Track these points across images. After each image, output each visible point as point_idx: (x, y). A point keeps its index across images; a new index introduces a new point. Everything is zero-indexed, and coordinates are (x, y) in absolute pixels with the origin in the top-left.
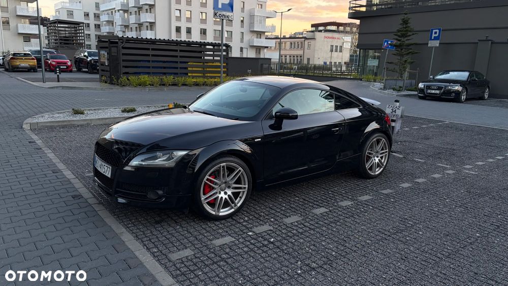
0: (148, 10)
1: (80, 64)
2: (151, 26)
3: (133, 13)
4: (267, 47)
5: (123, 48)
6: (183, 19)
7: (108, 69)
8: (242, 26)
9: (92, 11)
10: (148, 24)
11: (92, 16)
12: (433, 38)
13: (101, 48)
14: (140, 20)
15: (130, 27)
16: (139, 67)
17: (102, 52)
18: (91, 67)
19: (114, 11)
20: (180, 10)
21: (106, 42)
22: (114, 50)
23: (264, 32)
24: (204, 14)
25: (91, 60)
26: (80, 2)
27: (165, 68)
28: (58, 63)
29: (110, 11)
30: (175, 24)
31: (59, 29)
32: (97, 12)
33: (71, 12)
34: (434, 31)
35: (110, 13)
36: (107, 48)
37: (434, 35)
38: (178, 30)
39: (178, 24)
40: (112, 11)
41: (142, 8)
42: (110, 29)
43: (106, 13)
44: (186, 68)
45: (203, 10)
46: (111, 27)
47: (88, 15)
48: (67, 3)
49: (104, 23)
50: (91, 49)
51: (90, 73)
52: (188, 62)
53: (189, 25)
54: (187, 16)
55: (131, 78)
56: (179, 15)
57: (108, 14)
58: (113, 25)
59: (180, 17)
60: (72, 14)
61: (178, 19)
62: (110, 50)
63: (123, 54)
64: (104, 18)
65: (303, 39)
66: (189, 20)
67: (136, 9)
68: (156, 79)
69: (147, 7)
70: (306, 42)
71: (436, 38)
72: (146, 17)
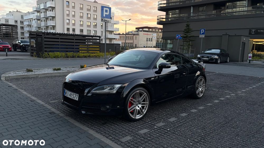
0: (52, 19)
1: (16, 47)
2: (53, 27)
3: (43, 20)
4: (115, 39)
5: (45, 38)
6: (71, 24)
7: (36, 49)
8: (102, 28)
9: (19, 20)
10: (51, 27)
11: (19, 22)
12: (201, 33)
13: (31, 38)
14: (47, 24)
15: (41, 28)
16: (53, 48)
17: (32, 40)
18: (23, 49)
19: (31, 20)
20: (69, 20)
21: (35, 35)
22: (39, 39)
23: (113, 31)
24: (82, 22)
25: (22, 45)
26: (12, 15)
27: (67, 48)
28: (4, 46)
29: (29, 20)
30: (66, 27)
31: (3, 29)
32: (22, 20)
33: (7, 20)
34: (202, 30)
35: (30, 21)
36: (35, 38)
37: (202, 32)
38: (68, 29)
39: (68, 27)
40: (30, 20)
41: (48, 18)
42: (29, 29)
43: (27, 20)
44: (78, 48)
45: (81, 19)
46: (30, 28)
47: (17, 22)
48: (5, 15)
49: (26, 26)
50: (24, 39)
51: (22, 52)
52: (79, 45)
53: (74, 27)
54: (73, 23)
55: (50, 53)
56: (68, 22)
57: (28, 21)
58: (31, 27)
59: (69, 23)
60: (8, 21)
61: (68, 24)
62: (37, 39)
63: (45, 41)
64: (26, 23)
65: (133, 35)
66: (74, 24)
67: (45, 19)
68: (64, 54)
69: (51, 18)
70: (135, 36)
71: (203, 34)
72: (50, 23)
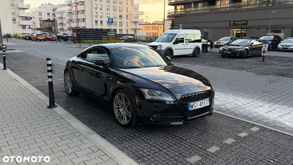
0: (82, 13)
2: (83, 20)
3: (74, 14)
4: (140, 29)
5: (82, 32)
6: (99, 17)
7: (76, 38)
8: (127, 19)
9: (51, 12)
10: (82, 19)
11: (51, 14)
14: (78, 17)
15: (73, 20)
16: (87, 38)
17: (74, 33)
18: (65, 39)
19: (63, 12)
20: (97, 13)
21: (76, 30)
22: (79, 32)
23: (138, 22)
24: (109, 14)
25: (65, 36)
26: (45, 8)
27: (95, 38)
28: (52, 38)
29: (61, 12)
30: (95, 19)
33: (41, 13)
35: (61, 13)
36: (76, 32)
38: (96, 22)
40: (62, 12)
41: (78, 11)
43: (59, 13)
44: (102, 38)
45: (108, 12)
46: (62, 20)
47: (49, 14)
49: (58, 18)
52: (102, 36)
53: (101, 19)
54: (100, 15)
55: (85, 41)
57: (60, 14)
58: (62, 19)
60: (41, 14)
61: (96, 16)
63: (82, 34)
64: (58, 16)
65: (158, 25)
66: (101, 17)
67: (76, 12)
69: (81, 11)
70: (160, 26)
72: (81, 16)
